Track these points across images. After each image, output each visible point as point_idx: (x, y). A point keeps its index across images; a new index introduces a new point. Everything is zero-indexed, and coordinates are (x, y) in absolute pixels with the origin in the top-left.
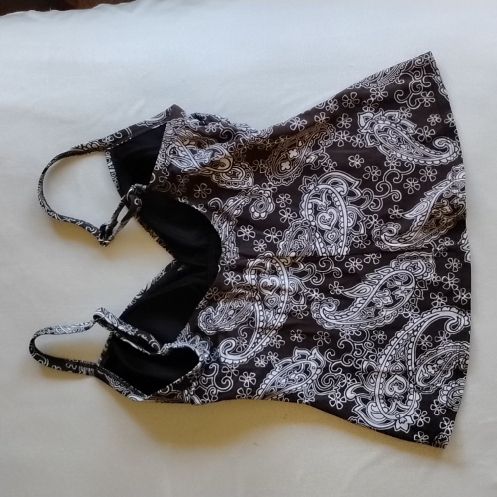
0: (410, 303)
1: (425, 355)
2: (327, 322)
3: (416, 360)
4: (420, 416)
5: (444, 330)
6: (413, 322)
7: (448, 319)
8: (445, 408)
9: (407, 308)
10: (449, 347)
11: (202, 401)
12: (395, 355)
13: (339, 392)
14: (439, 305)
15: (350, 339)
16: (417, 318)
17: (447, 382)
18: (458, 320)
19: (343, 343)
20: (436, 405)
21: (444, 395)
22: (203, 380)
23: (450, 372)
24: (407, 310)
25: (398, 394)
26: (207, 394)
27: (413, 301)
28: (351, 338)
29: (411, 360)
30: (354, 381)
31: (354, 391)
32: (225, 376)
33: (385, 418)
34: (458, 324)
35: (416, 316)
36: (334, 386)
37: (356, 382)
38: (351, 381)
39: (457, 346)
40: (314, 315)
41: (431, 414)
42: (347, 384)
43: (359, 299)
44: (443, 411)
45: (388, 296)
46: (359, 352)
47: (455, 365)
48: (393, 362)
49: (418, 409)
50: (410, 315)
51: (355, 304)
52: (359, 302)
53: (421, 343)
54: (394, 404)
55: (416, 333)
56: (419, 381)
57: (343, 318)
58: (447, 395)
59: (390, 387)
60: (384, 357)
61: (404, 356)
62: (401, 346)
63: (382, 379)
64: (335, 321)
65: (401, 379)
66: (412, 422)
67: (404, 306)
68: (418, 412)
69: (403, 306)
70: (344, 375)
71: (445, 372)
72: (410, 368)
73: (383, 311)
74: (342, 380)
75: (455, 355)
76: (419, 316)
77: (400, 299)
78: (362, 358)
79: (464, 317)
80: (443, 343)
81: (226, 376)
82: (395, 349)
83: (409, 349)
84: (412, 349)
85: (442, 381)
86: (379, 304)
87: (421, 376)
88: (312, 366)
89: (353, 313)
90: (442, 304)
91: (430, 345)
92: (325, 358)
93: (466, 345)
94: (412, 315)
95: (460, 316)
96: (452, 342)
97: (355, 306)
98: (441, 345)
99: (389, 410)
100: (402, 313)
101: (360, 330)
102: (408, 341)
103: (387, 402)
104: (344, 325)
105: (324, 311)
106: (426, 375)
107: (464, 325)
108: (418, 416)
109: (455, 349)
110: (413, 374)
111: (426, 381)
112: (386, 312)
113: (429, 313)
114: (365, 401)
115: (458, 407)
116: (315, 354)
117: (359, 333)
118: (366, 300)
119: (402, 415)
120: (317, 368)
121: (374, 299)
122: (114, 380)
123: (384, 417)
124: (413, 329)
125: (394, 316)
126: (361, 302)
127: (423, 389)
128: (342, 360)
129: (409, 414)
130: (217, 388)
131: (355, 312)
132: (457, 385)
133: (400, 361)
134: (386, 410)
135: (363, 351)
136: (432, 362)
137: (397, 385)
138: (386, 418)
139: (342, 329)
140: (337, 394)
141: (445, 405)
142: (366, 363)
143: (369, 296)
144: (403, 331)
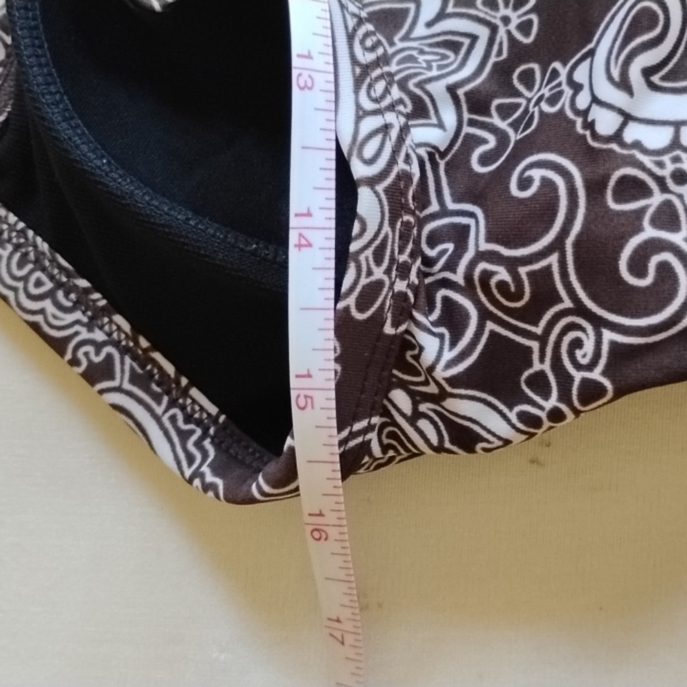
11: (523, 416)
22: (502, 285)
26: (547, 367)
32: (639, 229)
81: (650, 232)
122: (21, 264)
130: (598, 323)
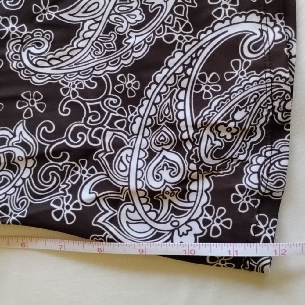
0: (175, 15)
1: (210, 108)
2: (36, 73)
3: (195, 120)
4: (213, 219)
5: (240, 58)
6: (183, 51)
7: (243, 35)
8: (257, 196)
9: (172, 25)
10: (252, 84)
12: (157, 115)
13: (68, 194)
14: (225, 15)
15: (78, 96)
16: (190, 43)
17: (256, 150)
18: (262, 35)
19: (66, 106)
20: (240, 195)
21: (254, 173)
23: (259, 130)
24: (170, 28)
25: (170, 185)
27: (179, 10)
28: (80, 95)
29: (185, 120)
30: (92, 171)
31: (93, 190)
33: (153, 230)
34: (263, 41)
35: (188, 38)
36: (60, 184)
37: (97, 173)
38: (87, 171)
39: (265, 79)
40: (14, 65)
41: (232, 211)
42: (81, 177)
43: (87, 24)
44: (255, 203)
45: (136, 9)
46: (95, 117)
47: (267, 116)
48: (155, 127)
49: (208, 205)
50: (176, 37)
51: (81, 34)
52: (89, 28)
53: (200, 87)
54: (166, 203)
55: (189, 71)
56: (207, 156)
57: (62, 62)
58: (258, 173)
59: (155, 173)
60: (138, 120)
61: (171, 114)
62: (165, 96)
63: (140, 161)
64: (49, 70)
65: (174, 157)
66: (201, 231)
67: (165, 21)
68: (209, 210)
69: (163, 23)
70: (73, 163)
71: (251, 133)
72: (185, 136)
73: (130, 37)
74: (73, 173)
75: (265, 96)
76: (193, 38)
77: (157, 10)
78: (102, 125)
79: (272, 28)
80: (240, 79)
82: (154, 104)
83: (180, 101)
84: (184, 101)
85: (246, 149)
86: (122, 26)
87: (209, 146)
88: (17, 156)
89: (79, 50)
90: (231, 12)
91: (217, 88)
92: (37, 139)
93: (283, 74)
94: (180, 38)
95: (265, 28)
96: (255, 74)
97: (81, 38)
98: (236, 84)
99: (158, 216)
100: (163, 36)
101: (93, 79)
102: (176, 87)
103: (153, 201)
104: (65, 74)
105: (30, 55)
106: (218, 143)
107: (274, 41)
108: (210, 218)
109: (264, 86)
110: (194, 146)
111: (218, 153)
112: (135, 39)
113: (210, 32)
114: (115, 204)
115: (283, 192)
116: (21, 133)
117: (92, 85)
118: (100, 22)
119: (182, 221)
120: (27, 158)
121: (112, 18)
123: (152, 227)
124: (183, 64)
125: (148, 44)
126: (91, 28)
127: (214, 169)
128: (67, 138)
129: (194, 217)
131: (83, 48)
132: (274, 152)
133: (166, 123)
134: (153, 215)
135: (103, 113)
136: (225, 119)
137: (167, 169)
138: (156, 229)
139: (63, 82)
140: (65, 197)
141: (257, 191)
142: (109, 134)
143: (103, 14)
144: (166, 70)
